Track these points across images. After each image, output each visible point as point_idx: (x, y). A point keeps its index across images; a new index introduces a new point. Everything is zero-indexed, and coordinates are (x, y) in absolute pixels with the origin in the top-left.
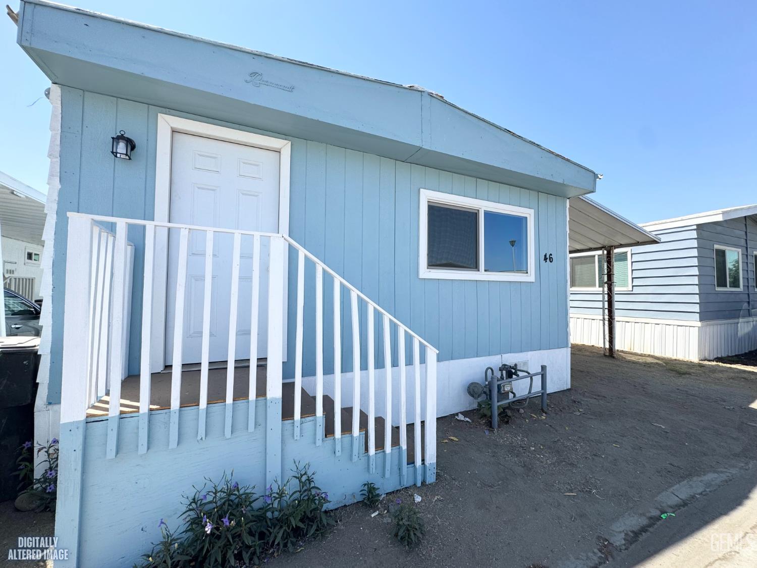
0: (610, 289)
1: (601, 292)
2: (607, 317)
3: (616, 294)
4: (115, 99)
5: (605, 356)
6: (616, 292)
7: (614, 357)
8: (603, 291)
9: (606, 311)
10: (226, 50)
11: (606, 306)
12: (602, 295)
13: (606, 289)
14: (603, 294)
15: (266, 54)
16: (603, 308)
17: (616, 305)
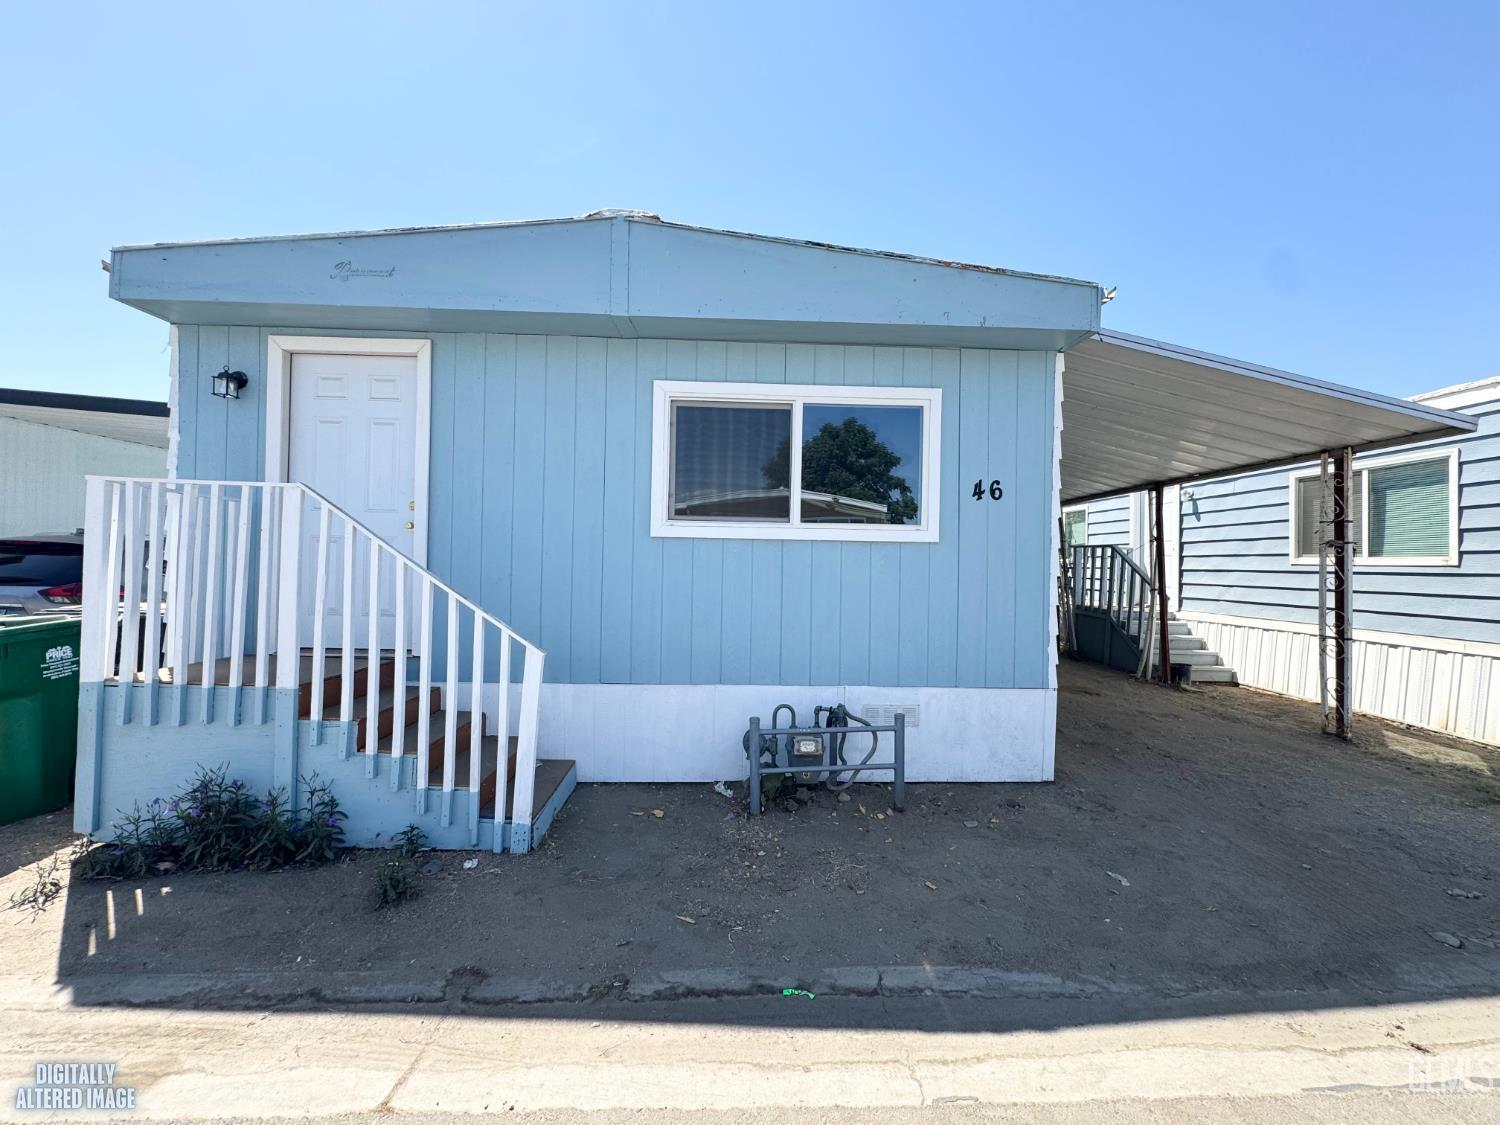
0: (1341, 563)
1: (1317, 569)
2: (1331, 632)
3: (1355, 573)
4: (226, 328)
5: (1325, 732)
6: (1355, 569)
7: (1345, 740)
8: (1323, 565)
9: (1331, 618)
10: (307, 243)
11: (1331, 600)
12: (1317, 576)
13: (1331, 560)
14: (1322, 572)
15: (357, 232)
16: (1322, 608)
17: (1356, 602)
